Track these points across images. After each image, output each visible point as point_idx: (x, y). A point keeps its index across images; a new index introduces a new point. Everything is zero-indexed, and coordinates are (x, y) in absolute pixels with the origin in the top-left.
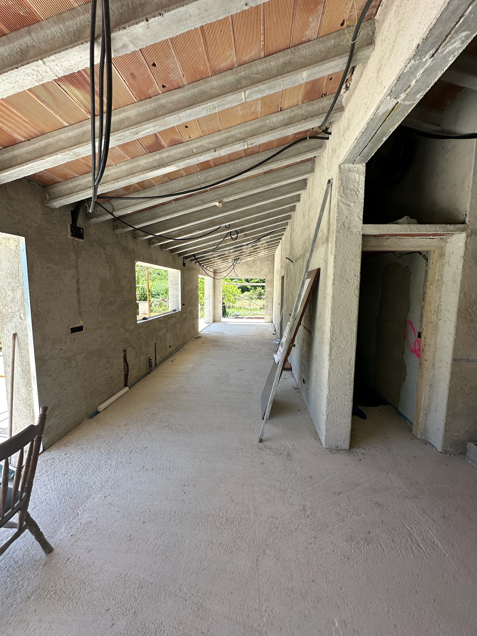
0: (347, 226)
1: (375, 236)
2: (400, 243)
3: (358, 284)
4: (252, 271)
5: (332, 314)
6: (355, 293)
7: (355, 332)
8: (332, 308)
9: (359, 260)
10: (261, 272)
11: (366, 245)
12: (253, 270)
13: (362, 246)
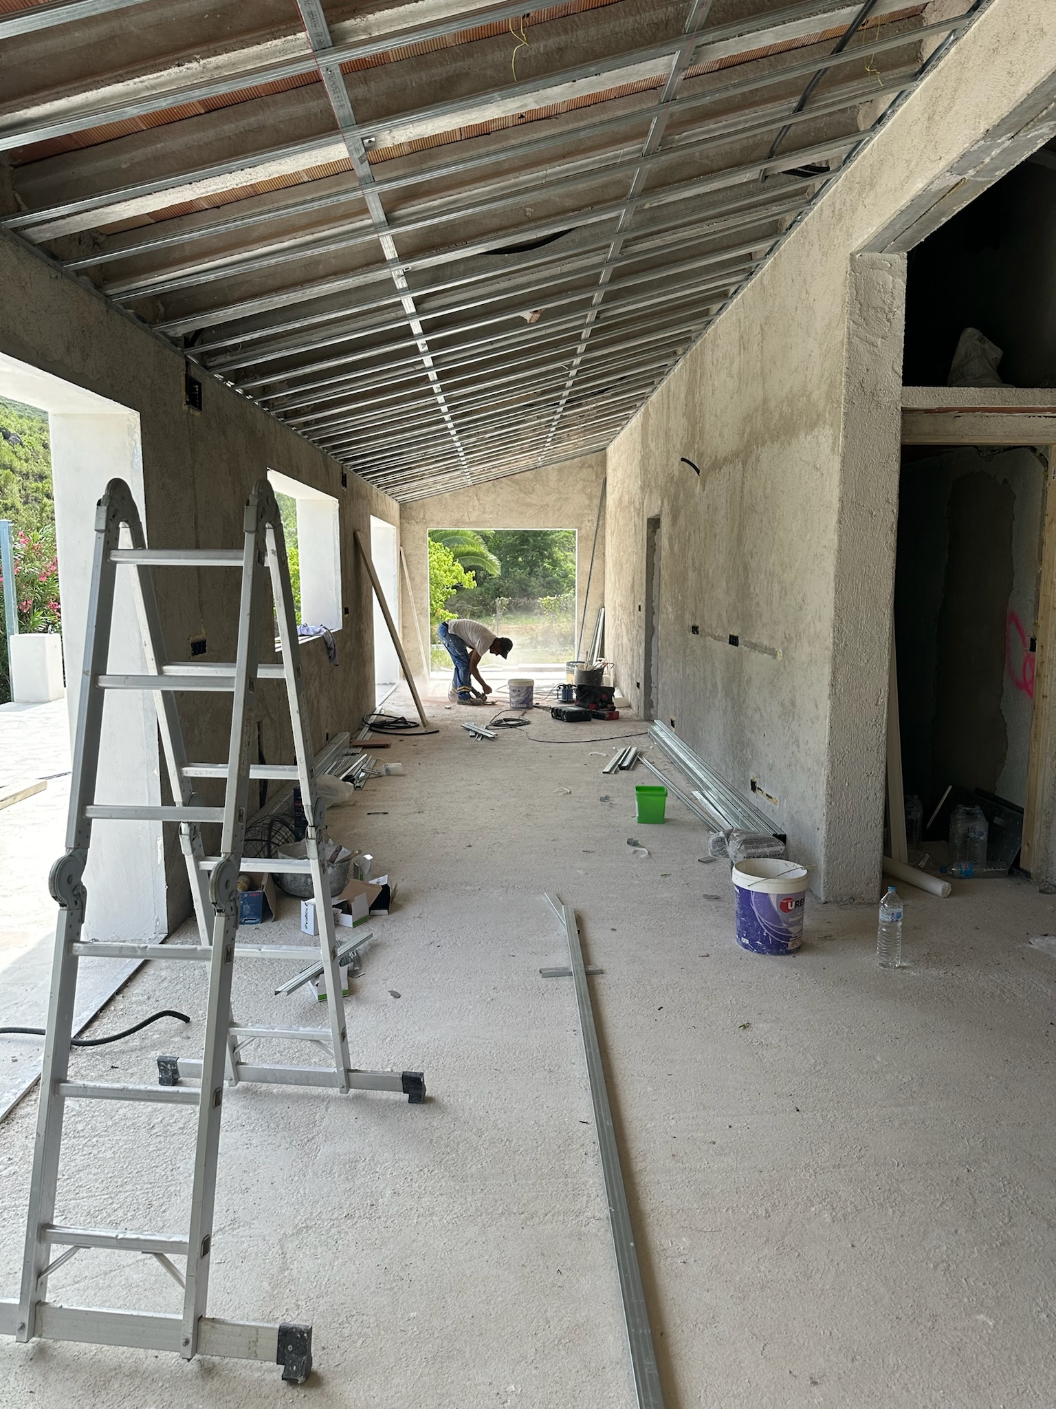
0: (868, 390)
1: (928, 411)
2: (984, 427)
3: (893, 520)
4: (530, 505)
5: (836, 590)
6: (887, 542)
7: (887, 630)
8: (836, 576)
9: (895, 466)
10: (561, 506)
11: (910, 430)
12: (533, 499)
13: (902, 435)
